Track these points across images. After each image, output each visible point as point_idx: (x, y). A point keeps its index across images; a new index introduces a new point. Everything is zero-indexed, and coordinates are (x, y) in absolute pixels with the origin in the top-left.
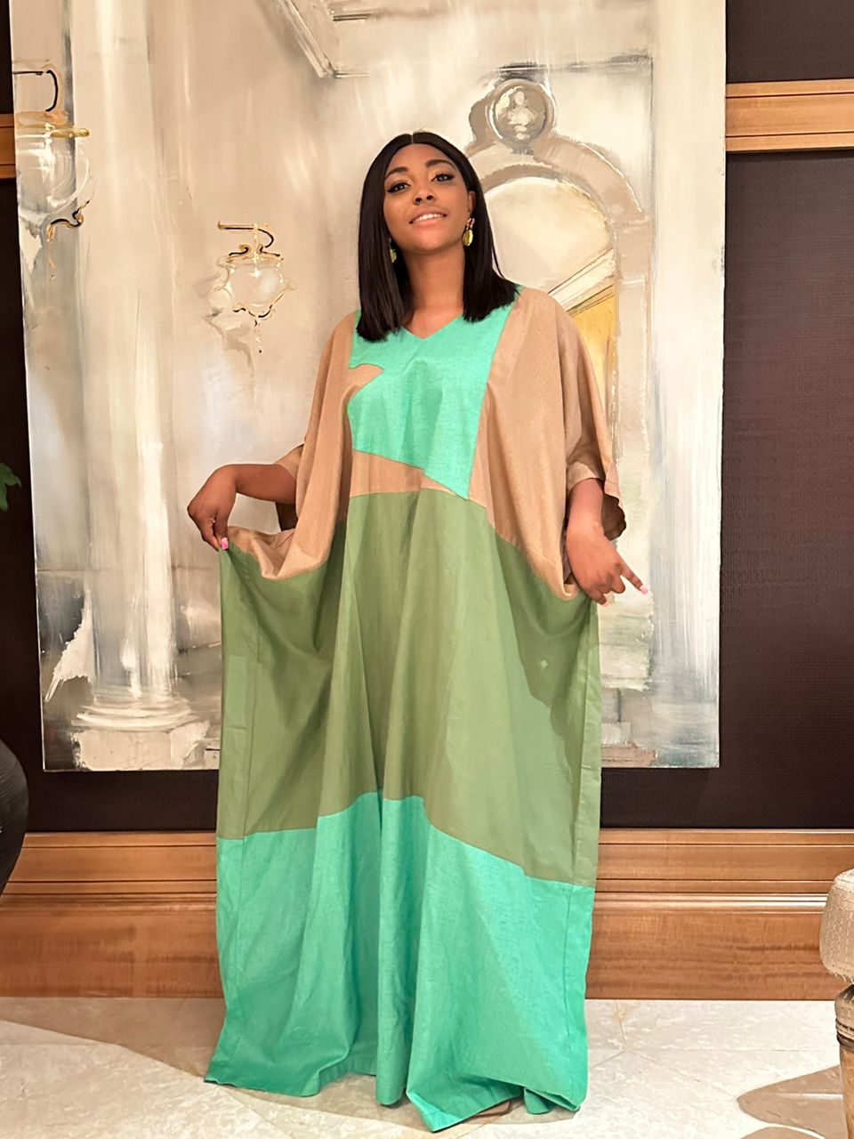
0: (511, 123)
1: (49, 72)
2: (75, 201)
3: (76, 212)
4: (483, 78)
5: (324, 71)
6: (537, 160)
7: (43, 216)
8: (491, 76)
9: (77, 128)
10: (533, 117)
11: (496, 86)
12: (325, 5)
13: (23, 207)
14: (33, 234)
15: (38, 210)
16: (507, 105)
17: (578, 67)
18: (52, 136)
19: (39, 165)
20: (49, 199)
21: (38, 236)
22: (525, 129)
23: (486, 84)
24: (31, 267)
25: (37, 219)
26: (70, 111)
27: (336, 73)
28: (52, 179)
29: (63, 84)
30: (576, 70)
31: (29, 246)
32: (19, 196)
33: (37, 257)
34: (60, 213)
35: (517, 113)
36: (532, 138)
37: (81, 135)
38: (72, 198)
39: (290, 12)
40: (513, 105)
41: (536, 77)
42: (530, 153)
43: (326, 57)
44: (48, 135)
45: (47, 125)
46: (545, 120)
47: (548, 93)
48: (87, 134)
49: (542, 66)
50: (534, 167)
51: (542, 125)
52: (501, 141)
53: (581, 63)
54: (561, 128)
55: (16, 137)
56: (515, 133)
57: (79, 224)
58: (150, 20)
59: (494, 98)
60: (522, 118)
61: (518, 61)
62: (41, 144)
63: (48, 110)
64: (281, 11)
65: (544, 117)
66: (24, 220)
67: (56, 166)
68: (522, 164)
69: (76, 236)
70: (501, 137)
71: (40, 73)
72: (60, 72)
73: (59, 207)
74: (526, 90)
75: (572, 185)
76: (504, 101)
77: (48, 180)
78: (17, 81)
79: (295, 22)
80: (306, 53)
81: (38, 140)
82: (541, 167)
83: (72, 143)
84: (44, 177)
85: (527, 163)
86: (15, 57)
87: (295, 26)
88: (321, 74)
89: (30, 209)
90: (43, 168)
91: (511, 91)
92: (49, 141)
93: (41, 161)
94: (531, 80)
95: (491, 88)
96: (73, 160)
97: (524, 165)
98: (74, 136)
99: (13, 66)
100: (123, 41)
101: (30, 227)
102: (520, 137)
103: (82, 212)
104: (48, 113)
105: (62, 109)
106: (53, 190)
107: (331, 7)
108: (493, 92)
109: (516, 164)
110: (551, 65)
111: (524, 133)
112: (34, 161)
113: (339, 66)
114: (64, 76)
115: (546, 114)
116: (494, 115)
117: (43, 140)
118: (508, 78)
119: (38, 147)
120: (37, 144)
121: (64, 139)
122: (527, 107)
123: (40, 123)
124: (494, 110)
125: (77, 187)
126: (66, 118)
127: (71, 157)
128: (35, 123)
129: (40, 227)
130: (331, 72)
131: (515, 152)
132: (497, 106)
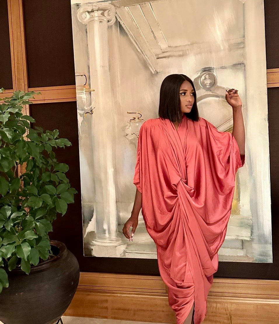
0: (205, 83)
1: (84, 75)
2: (91, 108)
3: (91, 110)
4: (197, 72)
5: (154, 72)
6: (213, 93)
7: (83, 111)
8: (199, 71)
9: (91, 89)
10: (211, 81)
11: (201, 74)
12: (154, 55)
13: (78, 109)
14: (81, 116)
15: (82, 110)
16: (204, 79)
17: (224, 67)
18: (85, 91)
19: (82, 99)
20: (85, 107)
21: (82, 117)
22: (209, 85)
23: (198, 73)
24: (80, 124)
25: (82, 112)
26: (90, 85)
27: (157, 73)
28: (85, 102)
29: (88, 78)
30: (223, 68)
31: (80, 119)
32: (77, 107)
33: (82, 122)
34: (88, 111)
35: (207, 80)
36: (211, 87)
37: (93, 91)
38: (91, 107)
39: (145, 57)
40: (205, 79)
41: (212, 71)
42: (211, 91)
43: (155, 68)
44: (84, 91)
45: (84, 89)
46: (215, 82)
47: (215, 75)
48: (94, 91)
49: (213, 68)
50: (212, 94)
51: (214, 83)
52: (203, 88)
53: (224, 66)
54: (219, 84)
55: (77, 92)
56: (206, 86)
57: (92, 113)
58: (109, 61)
59: (200, 77)
60: (208, 82)
61: (207, 67)
62: (83, 94)
63: (84, 85)
64: (143, 57)
65: (214, 81)
66: (79, 113)
67: (86, 99)
68: (208, 94)
69: (92, 117)
70: (202, 87)
71: (82, 76)
72: (87, 75)
73: (87, 109)
74: (209, 74)
75: (222, 99)
76: (203, 78)
77: (84, 103)
78: (76, 78)
79: (147, 60)
80: (149, 67)
81: (82, 92)
82: (214, 95)
83: (90, 93)
84: (83, 102)
85: (210, 93)
86: (76, 72)
87: (147, 61)
88: (153, 73)
89: (80, 110)
90: (83, 99)
91: (205, 75)
92: (85, 93)
93: (83, 98)
94: (210, 72)
95: (199, 74)
96: (91, 97)
97: (209, 94)
98: (91, 91)
99: (75, 74)
100: (103, 67)
101: (80, 114)
102: (208, 87)
103: (93, 110)
104: (84, 86)
105: (88, 84)
106: (86, 105)
107: (156, 55)
108: (200, 75)
109: (206, 94)
110: (216, 67)
111: (209, 86)
112: (81, 98)
113: (158, 71)
114: (88, 76)
115: (215, 80)
116: (200, 81)
117: (83, 93)
118: (204, 71)
119: (82, 94)
120: (82, 93)
121: (88, 92)
122: (209, 79)
123: (82, 88)
124: (200, 80)
125: (92, 104)
126: (89, 87)
127: (90, 97)
128: (81, 88)
129: (83, 115)
130: (156, 72)
131: (206, 91)
132: (201, 79)
